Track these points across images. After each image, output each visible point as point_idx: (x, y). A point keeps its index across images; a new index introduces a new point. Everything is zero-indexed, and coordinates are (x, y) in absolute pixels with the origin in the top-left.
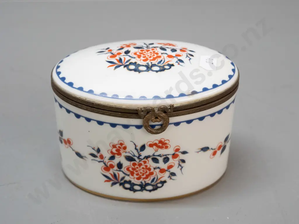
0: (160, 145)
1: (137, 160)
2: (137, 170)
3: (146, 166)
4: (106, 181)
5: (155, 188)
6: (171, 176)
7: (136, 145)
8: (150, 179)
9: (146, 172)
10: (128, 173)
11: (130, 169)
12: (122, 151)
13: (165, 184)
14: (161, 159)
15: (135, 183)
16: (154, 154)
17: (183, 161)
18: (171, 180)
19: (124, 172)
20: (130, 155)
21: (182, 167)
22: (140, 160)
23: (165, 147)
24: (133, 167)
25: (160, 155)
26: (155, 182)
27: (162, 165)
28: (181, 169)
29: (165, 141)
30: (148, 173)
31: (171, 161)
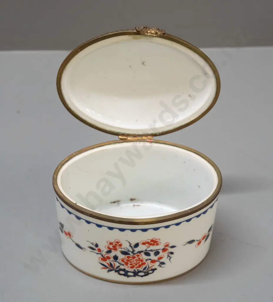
0: (152, 243)
1: (132, 254)
2: (131, 261)
3: (139, 258)
4: (103, 268)
5: (147, 274)
6: (160, 265)
7: (131, 243)
8: (142, 267)
9: (139, 263)
10: (123, 263)
11: (125, 260)
12: (117, 247)
13: (155, 271)
14: (152, 253)
15: (129, 270)
16: (146, 249)
17: (172, 253)
18: (161, 268)
19: (119, 262)
20: (126, 251)
21: (171, 258)
22: (134, 254)
23: (156, 244)
24: (128, 259)
25: (152, 250)
26: (147, 270)
27: (153, 257)
28: (170, 259)
29: (156, 240)
30: (140, 264)
31: (161, 254)
